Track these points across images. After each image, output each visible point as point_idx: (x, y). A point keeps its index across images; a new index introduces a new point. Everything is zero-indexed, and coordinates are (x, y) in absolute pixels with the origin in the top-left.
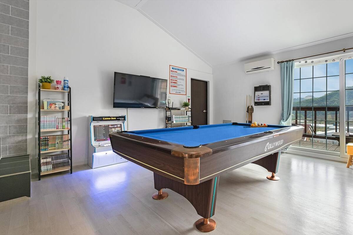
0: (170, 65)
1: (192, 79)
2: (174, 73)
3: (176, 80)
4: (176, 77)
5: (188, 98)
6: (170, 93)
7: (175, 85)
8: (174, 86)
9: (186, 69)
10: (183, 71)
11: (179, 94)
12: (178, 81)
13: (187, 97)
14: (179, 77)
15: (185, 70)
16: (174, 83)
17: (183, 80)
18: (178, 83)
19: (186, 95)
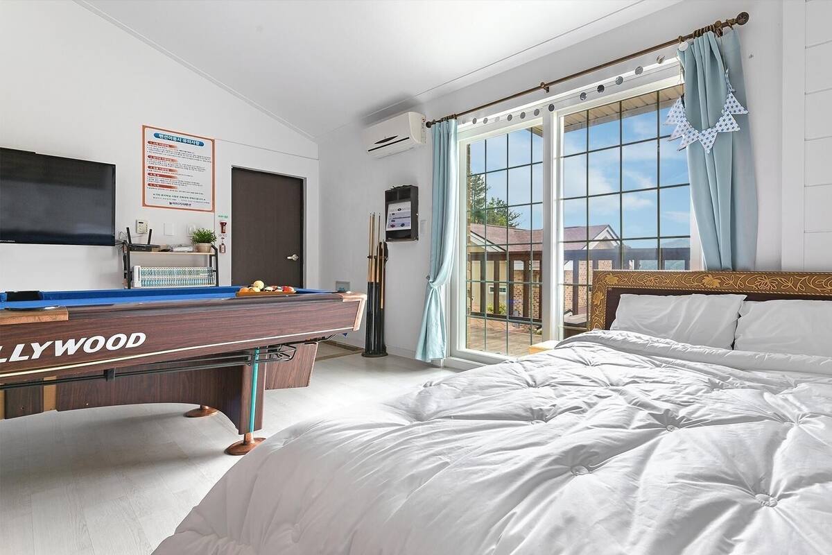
0: (144, 127)
1: (235, 170)
2: (161, 148)
3: (170, 170)
4: (172, 160)
5: (218, 220)
6: (144, 205)
7: (166, 182)
8: (161, 186)
9: (213, 141)
10: (201, 144)
11: (187, 207)
12: (180, 171)
13: (216, 216)
14: (181, 161)
15: (208, 144)
16: (161, 176)
17: (201, 169)
18: (180, 178)
19: (213, 210)
